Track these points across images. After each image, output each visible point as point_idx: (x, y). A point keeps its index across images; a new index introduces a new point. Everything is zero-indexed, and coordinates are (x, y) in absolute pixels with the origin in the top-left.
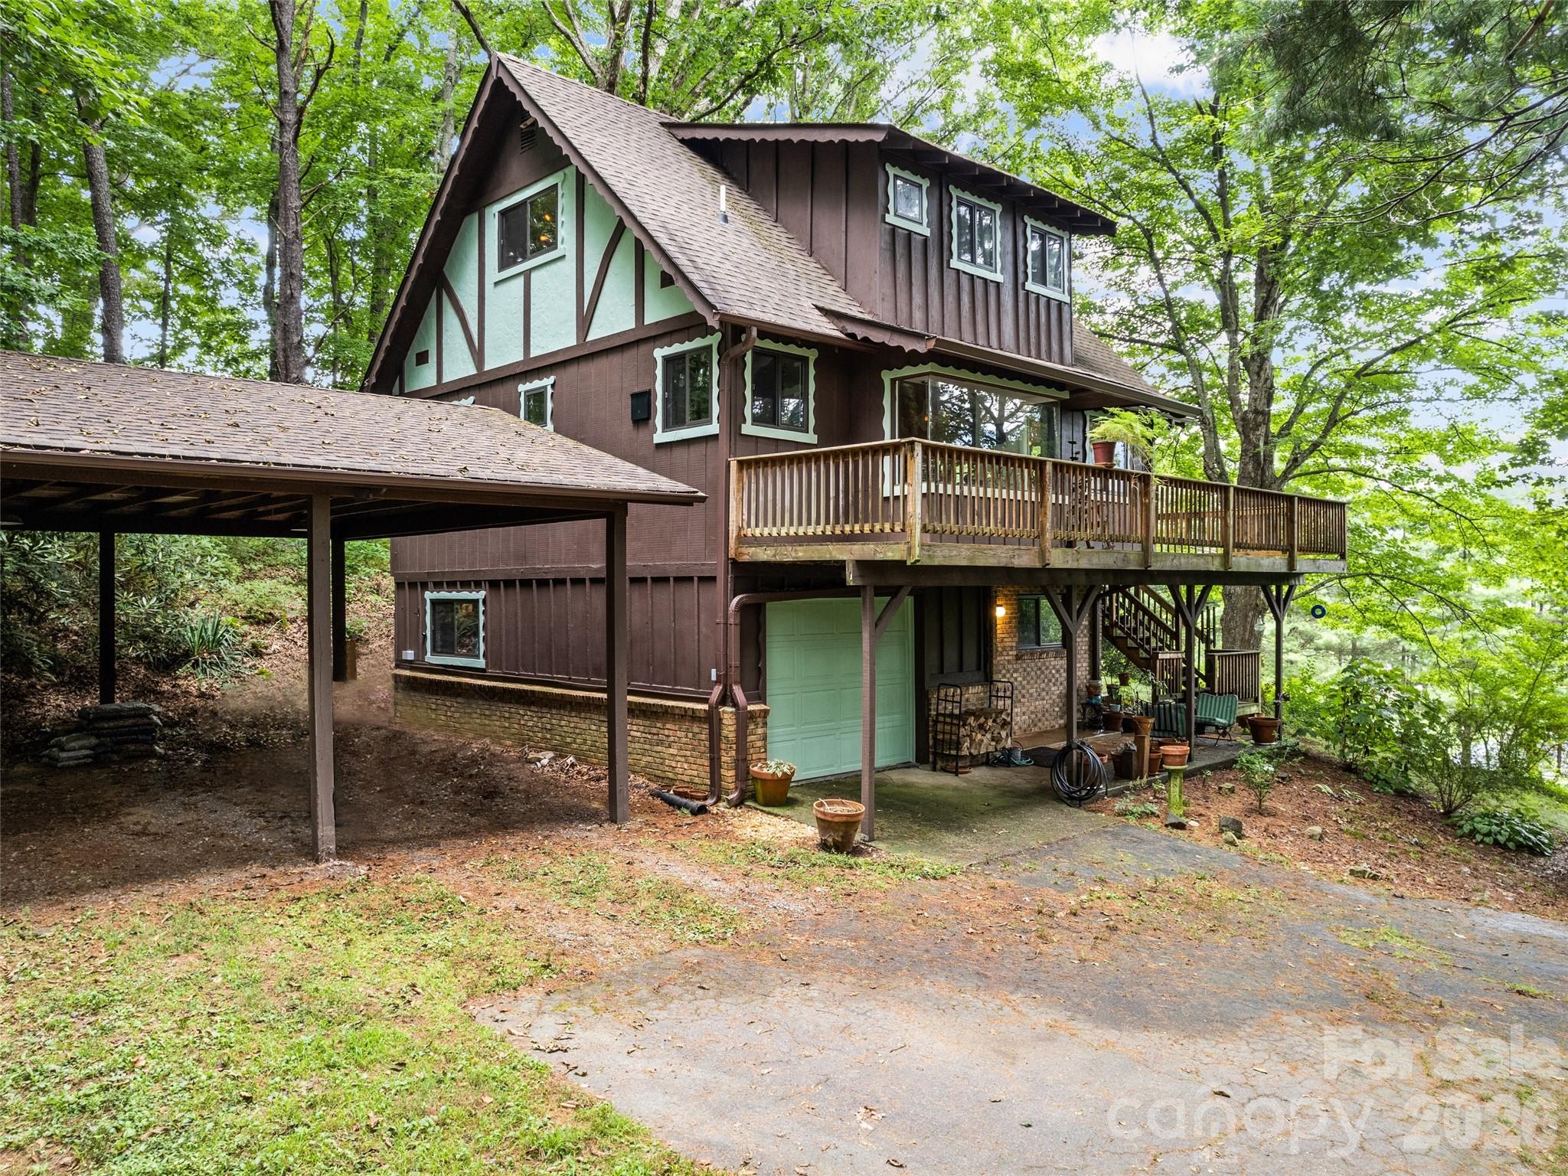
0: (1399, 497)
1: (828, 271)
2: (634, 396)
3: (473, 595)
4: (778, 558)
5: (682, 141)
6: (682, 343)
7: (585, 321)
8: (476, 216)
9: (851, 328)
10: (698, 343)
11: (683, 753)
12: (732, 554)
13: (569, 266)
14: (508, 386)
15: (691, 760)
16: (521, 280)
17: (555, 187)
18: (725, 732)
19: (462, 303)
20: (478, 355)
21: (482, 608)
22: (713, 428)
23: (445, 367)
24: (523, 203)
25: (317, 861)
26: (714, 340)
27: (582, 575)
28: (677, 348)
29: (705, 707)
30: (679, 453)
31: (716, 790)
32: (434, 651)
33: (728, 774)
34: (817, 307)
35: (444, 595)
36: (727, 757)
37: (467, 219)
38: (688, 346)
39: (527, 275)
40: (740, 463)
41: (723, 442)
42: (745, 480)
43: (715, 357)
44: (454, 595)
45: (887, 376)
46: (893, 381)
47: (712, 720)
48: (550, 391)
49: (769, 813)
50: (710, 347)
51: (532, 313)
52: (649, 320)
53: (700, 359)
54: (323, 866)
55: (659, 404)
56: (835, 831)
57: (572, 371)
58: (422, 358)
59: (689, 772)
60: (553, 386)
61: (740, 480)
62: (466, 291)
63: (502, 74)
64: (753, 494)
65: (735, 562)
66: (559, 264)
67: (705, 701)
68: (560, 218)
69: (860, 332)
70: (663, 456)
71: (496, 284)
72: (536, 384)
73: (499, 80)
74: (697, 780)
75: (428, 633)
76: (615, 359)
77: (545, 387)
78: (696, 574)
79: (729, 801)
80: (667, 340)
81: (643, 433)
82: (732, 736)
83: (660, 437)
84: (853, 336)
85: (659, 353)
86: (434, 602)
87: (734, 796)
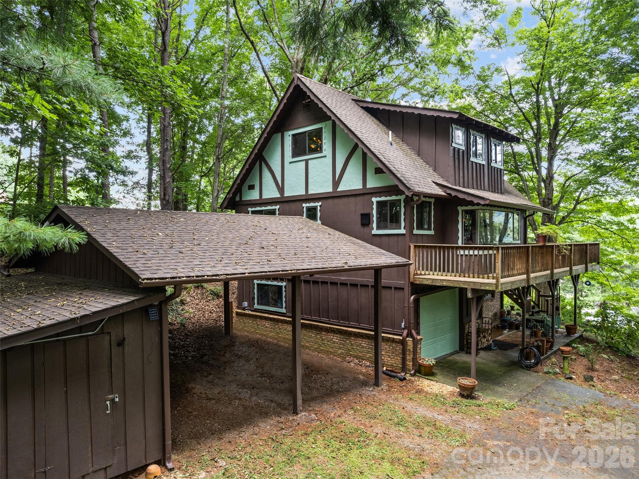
0: (598, 230)
1: (427, 163)
2: (362, 215)
3: (280, 284)
4: (433, 284)
5: (362, 107)
6: (386, 197)
7: (336, 183)
8: (280, 134)
9: (449, 191)
10: (394, 198)
11: (388, 354)
12: (411, 280)
13: (329, 160)
14: (298, 204)
15: (392, 357)
16: (304, 163)
17: (321, 129)
18: (409, 348)
19: (273, 168)
20: (281, 189)
21: (284, 289)
22: (402, 231)
23: (264, 192)
24: (305, 132)
25: (297, 414)
26: (402, 197)
27: (336, 281)
28: (383, 199)
29: (401, 338)
30: (383, 239)
31: (404, 368)
32: (258, 304)
33: (410, 364)
34: (433, 182)
35: (264, 282)
36: (409, 357)
37: (274, 135)
38: (388, 198)
39: (307, 161)
40: (415, 246)
41: (407, 237)
42: (417, 252)
43: (403, 204)
44: (269, 283)
45: (460, 209)
46: (462, 210)
47: (403, 343)
48: (319, 208)
49: (428, 379)
50: (400, 200)
51: (309, 176)
52: (369, 186)
53: (394, 204)
54: (299, 415)
55: (375, 219)
56: (468, 391)
57: (330, 201)
58: (252, 187)
59: (391, 361)
60: (320, 206)
61: (415, 252)
62: (275, 163)
63: (299, 83)
64: (421, 258)
65: (412, 284)
66: (323, 159)
67: (401, 335)
68: (324, 141)
69: (454, 194)
70: (377, 239)
71: (290, 163)
72: (312, 204)
73: (298, 86)
74: (394, 365)
75: (256, 296)
76: (352, 199)
77: (317, 206)
78: (393, 286)
79: (411, 374)
80: (378, 194)
81: (366, 229)
82: (411, 349)
83: (375, 232)
84: (450, 194)
85: (374, 200)
86: (258, 284)
87: (412, 372)
